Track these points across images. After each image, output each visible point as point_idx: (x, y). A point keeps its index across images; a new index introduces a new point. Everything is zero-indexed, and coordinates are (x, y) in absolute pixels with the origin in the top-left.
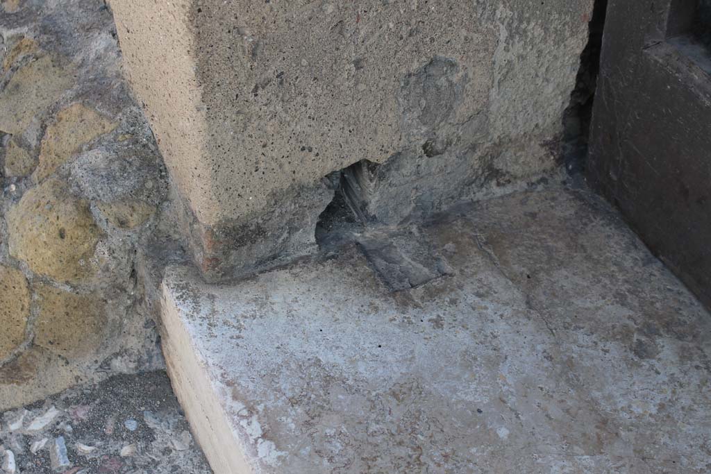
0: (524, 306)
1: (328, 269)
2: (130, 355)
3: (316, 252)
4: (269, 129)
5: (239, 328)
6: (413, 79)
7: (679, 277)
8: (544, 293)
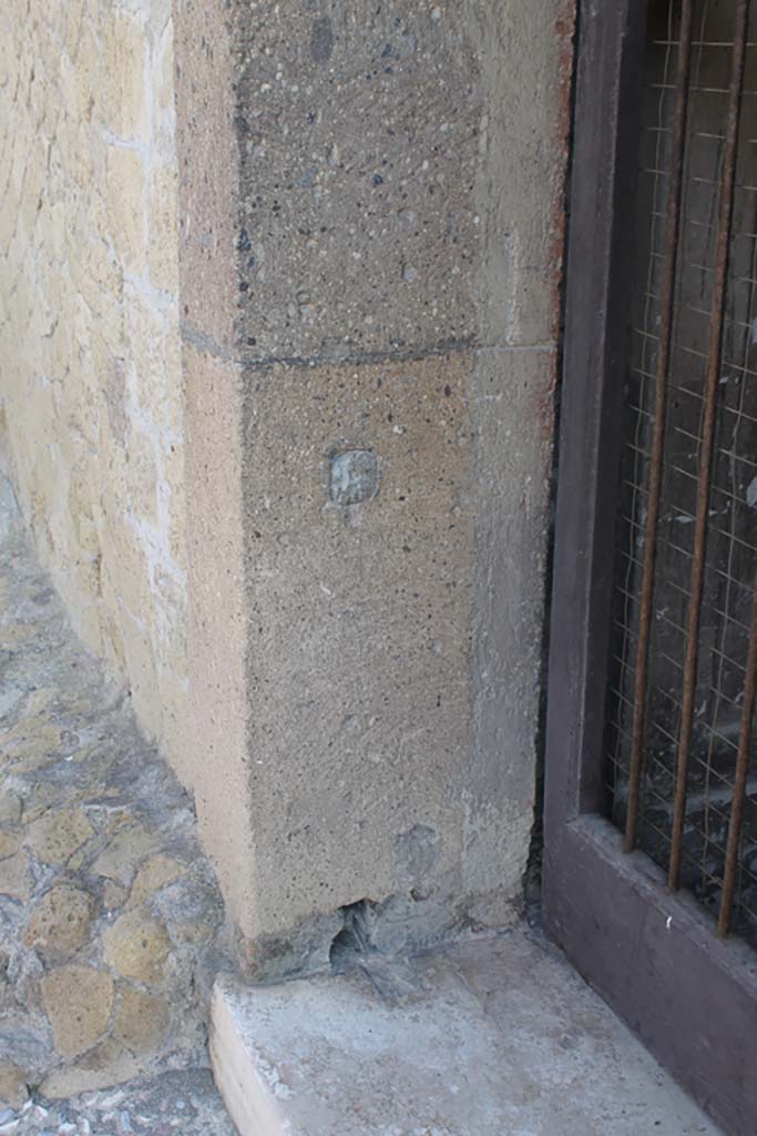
0: (482, 1012)
1: (337, 981)
2: (183, 1054)
3: (330, 969)
4: (298, 867)
5: (268, 1014)
6: (402, 839)
7: (601, 995)
8: (499, 1004)
